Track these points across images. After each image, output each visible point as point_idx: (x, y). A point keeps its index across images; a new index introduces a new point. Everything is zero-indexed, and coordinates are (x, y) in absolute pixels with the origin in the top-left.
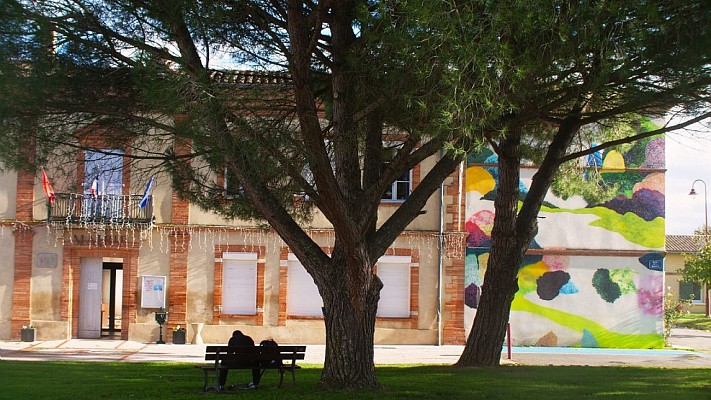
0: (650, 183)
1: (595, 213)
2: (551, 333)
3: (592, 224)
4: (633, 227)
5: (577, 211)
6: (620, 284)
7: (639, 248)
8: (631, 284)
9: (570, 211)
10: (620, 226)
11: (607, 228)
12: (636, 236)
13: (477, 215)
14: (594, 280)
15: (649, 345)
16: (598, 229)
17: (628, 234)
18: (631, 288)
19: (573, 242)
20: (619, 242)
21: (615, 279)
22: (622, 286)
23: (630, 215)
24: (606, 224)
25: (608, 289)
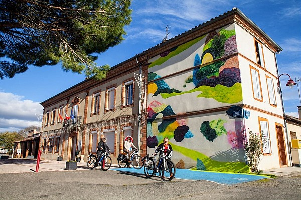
0: (229, 64)
1: (199, 90)
2: (181, 161)
3: (198, 96)
4: (221, 93)
5: (190, 92)
6: (216, 129)
7: (226, 105)
8: (223, 129)
9: (187, 92)
10: (213, 94)
11: (206, 97)
12: (223, 98)
13: (151, 104)
14: (201, 129)
15: (238, 171)
16: (201, 99)
17: (219, 98)
18: (223, 131)
19: (189, 109)
20: (214, 104)
21: (213, 126)
22: (218, 130)
23: (219, 87)
24: (206, 95)
25: (210, 134)
